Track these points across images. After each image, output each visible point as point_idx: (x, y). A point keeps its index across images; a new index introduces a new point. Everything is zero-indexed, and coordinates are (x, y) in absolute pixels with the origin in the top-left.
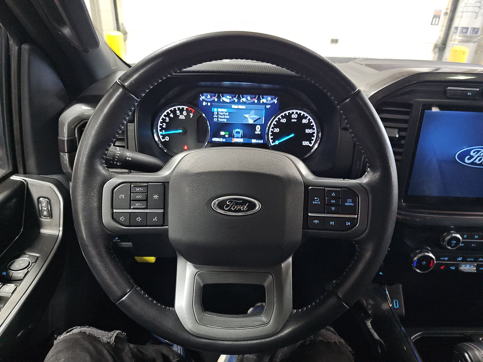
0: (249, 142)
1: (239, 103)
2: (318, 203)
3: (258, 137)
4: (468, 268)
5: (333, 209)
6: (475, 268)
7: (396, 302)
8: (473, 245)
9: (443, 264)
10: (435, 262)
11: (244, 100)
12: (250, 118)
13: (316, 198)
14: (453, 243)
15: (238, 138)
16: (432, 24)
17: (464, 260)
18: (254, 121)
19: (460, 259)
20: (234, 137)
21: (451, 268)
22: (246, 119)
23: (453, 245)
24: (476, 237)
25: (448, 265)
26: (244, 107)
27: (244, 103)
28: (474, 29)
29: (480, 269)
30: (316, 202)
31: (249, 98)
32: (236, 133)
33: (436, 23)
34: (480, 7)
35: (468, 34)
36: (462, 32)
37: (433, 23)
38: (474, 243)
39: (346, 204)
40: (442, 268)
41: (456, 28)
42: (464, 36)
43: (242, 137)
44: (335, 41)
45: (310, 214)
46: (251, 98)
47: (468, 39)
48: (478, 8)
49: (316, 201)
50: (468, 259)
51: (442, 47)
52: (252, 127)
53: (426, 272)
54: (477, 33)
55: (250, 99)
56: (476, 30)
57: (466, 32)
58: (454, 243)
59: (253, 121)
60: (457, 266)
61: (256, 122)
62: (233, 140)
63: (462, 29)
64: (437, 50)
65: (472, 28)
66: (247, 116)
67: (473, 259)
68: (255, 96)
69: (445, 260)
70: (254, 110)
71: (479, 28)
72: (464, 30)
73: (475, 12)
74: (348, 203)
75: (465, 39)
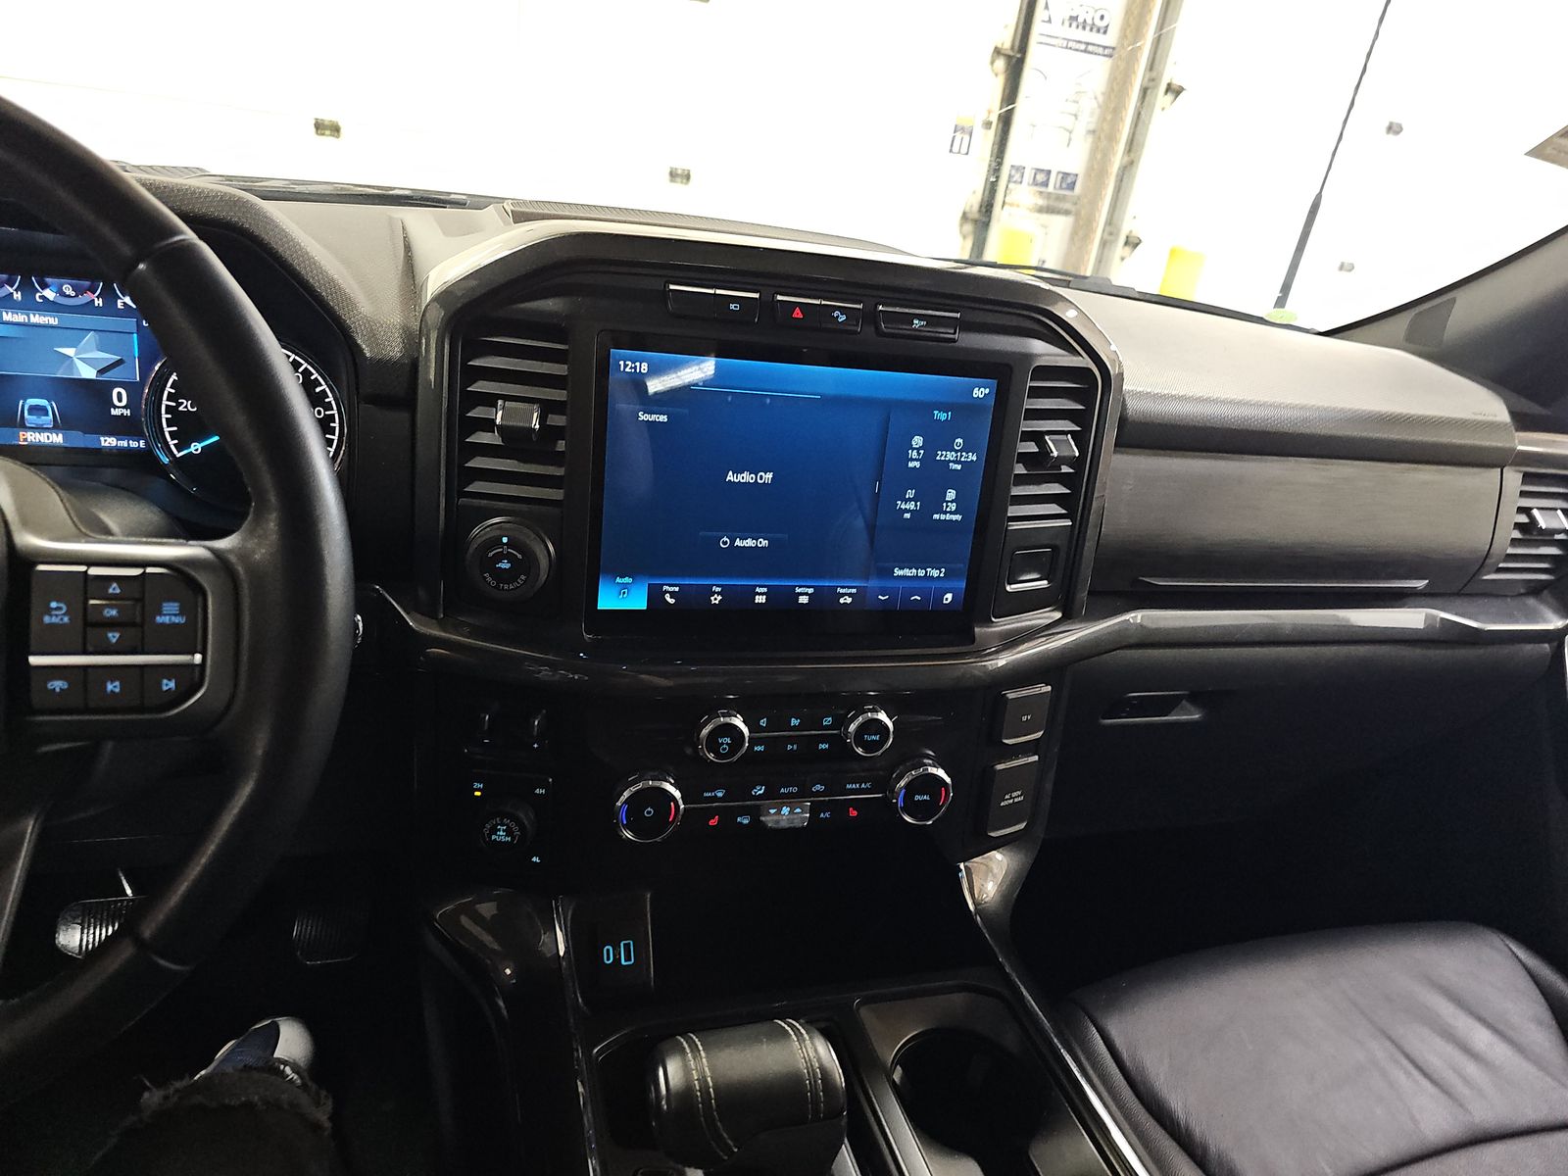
0: (90, 445)
1: (28, 306)
2: (62, 619)
3: (121, 427)
4: (786, 815)
5: (113, 637)
6: (808, 815)
7: (627, 947)
8: (789, 747)
9: (711, 813)
10: (682, 806)
11: (50, 294)
12: (82, 360)
13: (54, 605)
14: (723, 744)
15: (40, 429)
16: (951, 151)
17: (772, 794)
18: (101, 372)
19: (760, 791)
20: (23, 426)
21: (739, 819)
22: (68, 362)
23: (724, 749)
24: (794, 722)
25: (728, 815)
26: (52, 320)
27: (48, 306)
28: (1066, 175)
29: (822, 815)
30: (54, 620)
31: (68, 290)
32: (29, 414)
33: (964, 150)
34: (1076, 116)
35: (1051, 188)
36: (1035, 183)
37: (956, 148)
38: (791, 740)
39: (159, 619)
40: (714, 822)
41: (1020, 169)
42: (1041, 193)
43: (56, 428)
44: (679, 176)
45: (34, 660)
46: (79, 291)
47: (1051, 203)
48: (1073, 117)
49: (57, 616)
50: (782, 790)
51: (981, 220)
52: (96, 392)
53: (658, 839)
54: (1072, 186)
55: (74, 294)
56: (1069, 180)
57: (1046, 184)
58: (727, 744)
59: (96, 372)
60: (755, 813)
61: (108, 374)
62: (22, 438)
63: (1035, 174)
64: (969, 228)
65: (1059, 173)
66: (70, 352)
67: (795, 789)
68: (93, 282)
69: (715, 799)
70: (95, 330)
71: (1077, 175)
72: (1041, 178)
73: (1065, 129)
74: (165, 615)
75: (1041, 202)
